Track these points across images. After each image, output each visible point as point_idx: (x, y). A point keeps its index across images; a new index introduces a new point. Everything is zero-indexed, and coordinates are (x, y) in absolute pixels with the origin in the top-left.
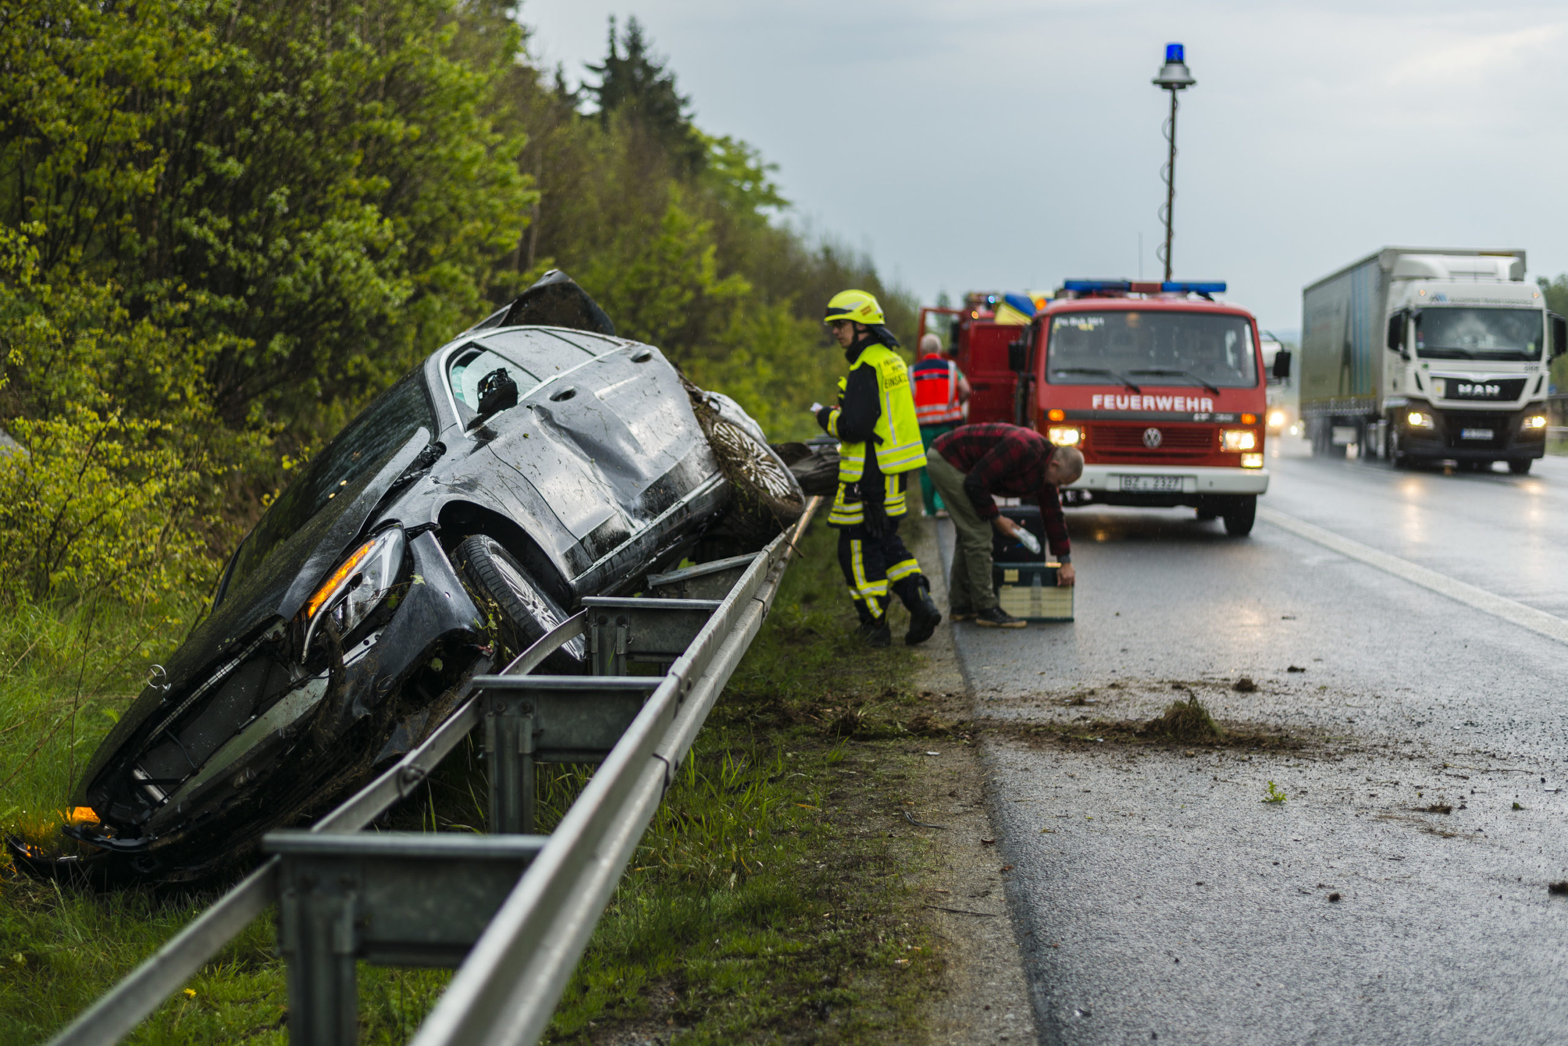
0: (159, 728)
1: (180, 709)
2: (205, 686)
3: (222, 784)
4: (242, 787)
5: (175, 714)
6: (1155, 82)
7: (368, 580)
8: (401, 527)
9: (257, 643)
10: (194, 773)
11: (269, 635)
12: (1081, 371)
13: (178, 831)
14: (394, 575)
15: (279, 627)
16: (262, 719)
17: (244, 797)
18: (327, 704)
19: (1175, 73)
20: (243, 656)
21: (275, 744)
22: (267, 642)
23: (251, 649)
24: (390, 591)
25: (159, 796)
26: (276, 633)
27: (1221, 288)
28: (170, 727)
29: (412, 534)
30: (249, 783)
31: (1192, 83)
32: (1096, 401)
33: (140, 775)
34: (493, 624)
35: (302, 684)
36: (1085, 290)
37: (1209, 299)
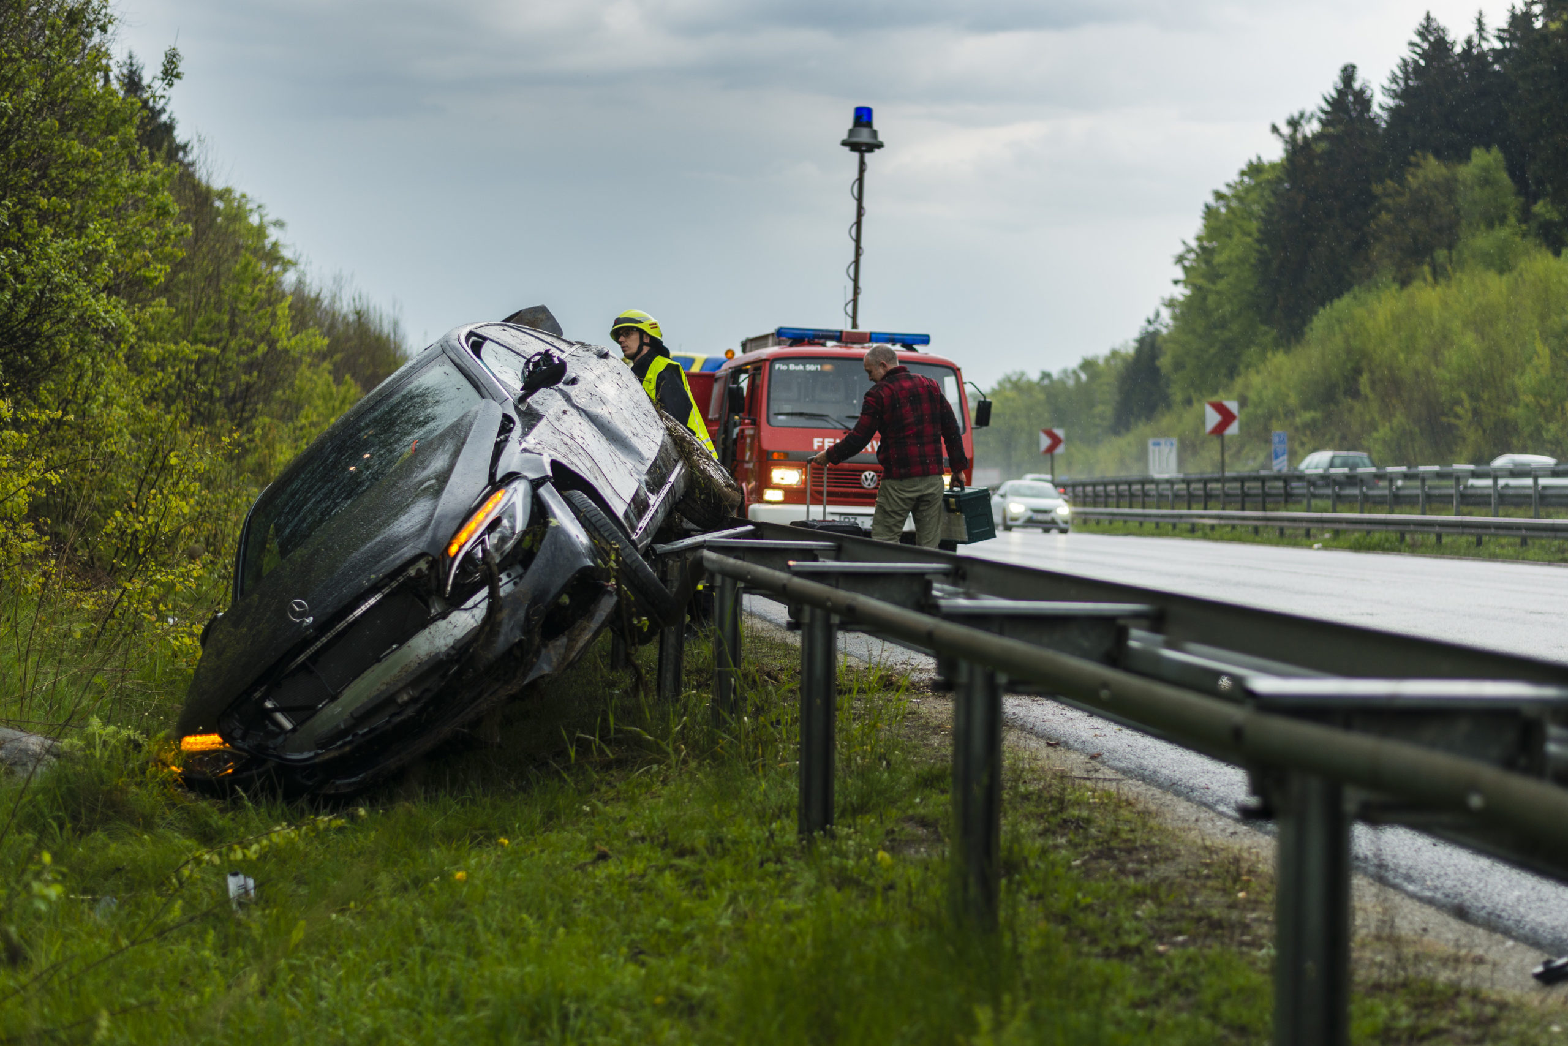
0: (302, 658)
1: (324, 640)
2: (351, 618)
3: (384, 703)
4: (406, 704)
5: (319, 644)
6: (844, 143)
7: (505, 522)
8: (525, 477)
9: (401, 579)
10: (334, 698)
11: (412, 572)
12: (801, 414)
14: (527, 518)
15: (423, 565)
16: (405, 648)
17: (410, 711)
18: (487, 628)
19: (864, 136)
20: (386, 591)
21: (438, 665)
22: (410, 578)
23: (394, 584)
24: (525, 533)
25: (288, 725)
26: (419, 570)
27: (925, 340)
28: (309, 658)
29: (536, 484)
30: (413, 700)
31: (880, 146)
32: (817, 442)
33: (269, 705)
34: (613, 564)
35: (443, 616)
36: (799, 337)
37: (914, 350)
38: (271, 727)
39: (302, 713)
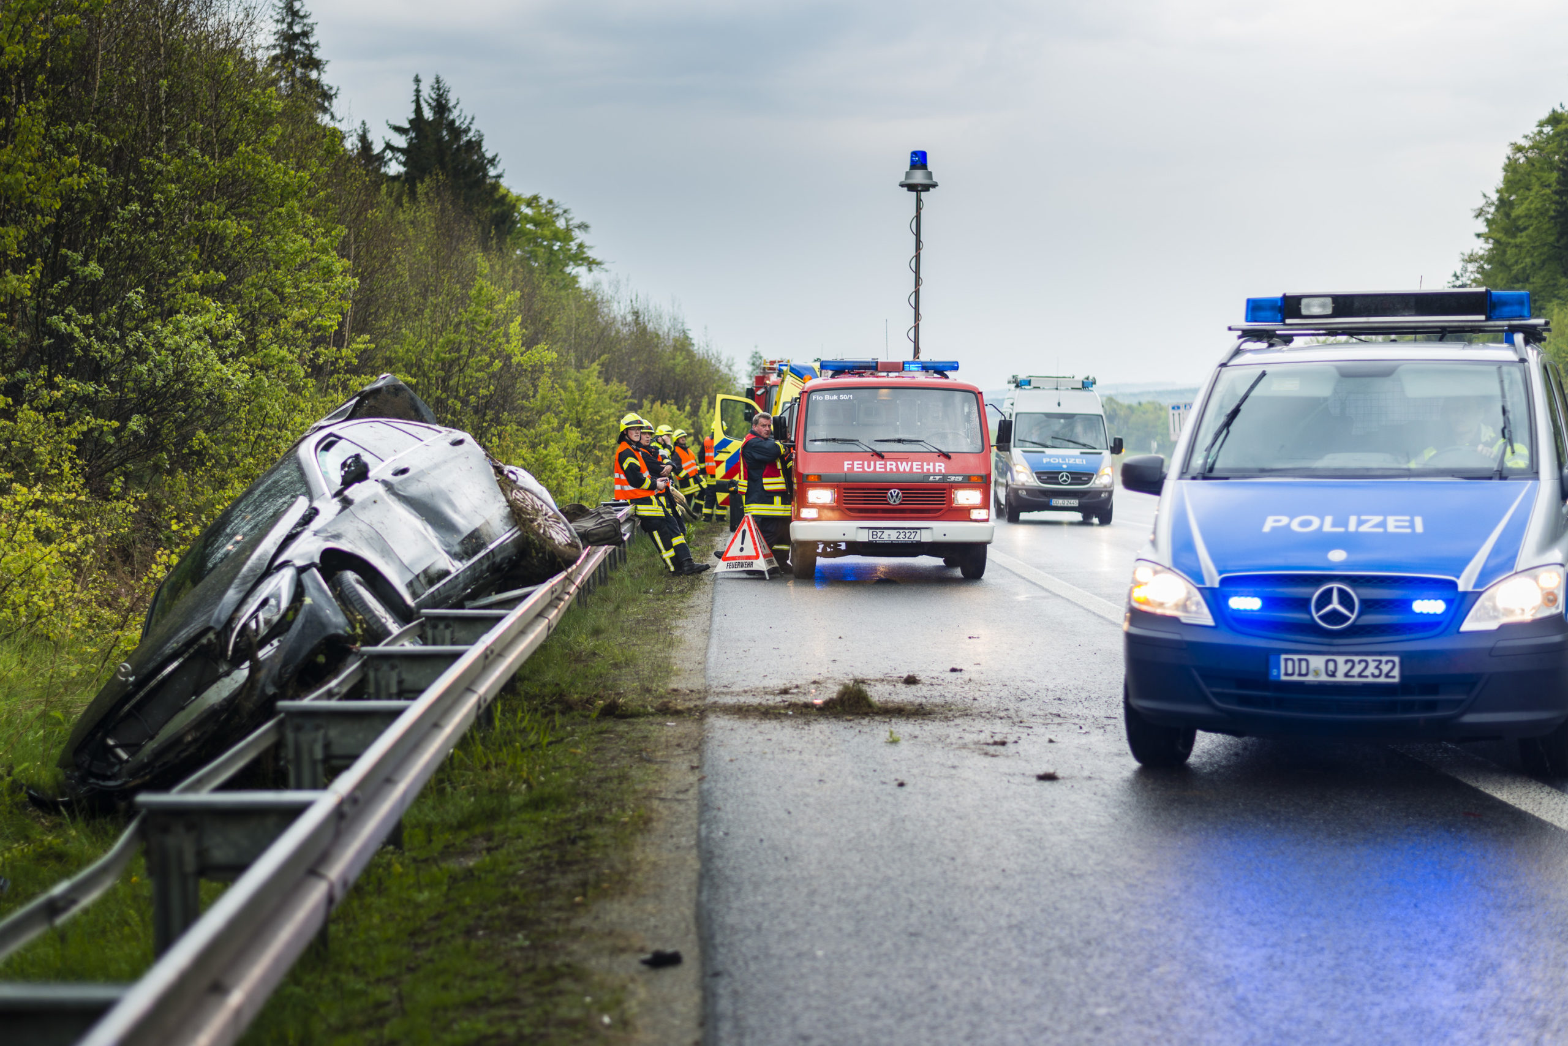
0: (127, 707)
1: (142, 694)
2: (160, 677)
3: (176, 741)
4: (190, 743)
5: (138, 697)
6: (902, 185)
7: (272, 602)
8: (293, 565)
9: (196, 647)
10: (152, 738)
11: (204, 641)
12: (834, 440)
13: (146, 774)
14: (290, 598)
15: (212, 635)
16: (200, 699)
17: (192, 750)
18: (248, 685)
19: (919, 177)
20: (186, 656)
21: (213, 713)
22: (203, 646)
23: (191, 651)
24: (288, 609)
25: (125, 756)
26: (209, 640)
27: (954, 367)
28: (134, 707)
29: (301, 570)
30: (195, 740)
31: (935, 186)
32: (846, 465)
33: (111, 742)
34: (359, 631)
35: (227, 674)
36: (839, 369)
37: (947, 377)
38: (113, 760)
39: (133, 748)
